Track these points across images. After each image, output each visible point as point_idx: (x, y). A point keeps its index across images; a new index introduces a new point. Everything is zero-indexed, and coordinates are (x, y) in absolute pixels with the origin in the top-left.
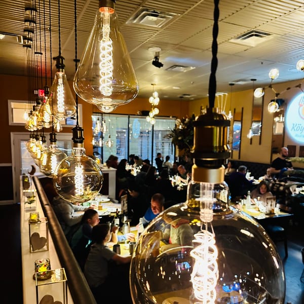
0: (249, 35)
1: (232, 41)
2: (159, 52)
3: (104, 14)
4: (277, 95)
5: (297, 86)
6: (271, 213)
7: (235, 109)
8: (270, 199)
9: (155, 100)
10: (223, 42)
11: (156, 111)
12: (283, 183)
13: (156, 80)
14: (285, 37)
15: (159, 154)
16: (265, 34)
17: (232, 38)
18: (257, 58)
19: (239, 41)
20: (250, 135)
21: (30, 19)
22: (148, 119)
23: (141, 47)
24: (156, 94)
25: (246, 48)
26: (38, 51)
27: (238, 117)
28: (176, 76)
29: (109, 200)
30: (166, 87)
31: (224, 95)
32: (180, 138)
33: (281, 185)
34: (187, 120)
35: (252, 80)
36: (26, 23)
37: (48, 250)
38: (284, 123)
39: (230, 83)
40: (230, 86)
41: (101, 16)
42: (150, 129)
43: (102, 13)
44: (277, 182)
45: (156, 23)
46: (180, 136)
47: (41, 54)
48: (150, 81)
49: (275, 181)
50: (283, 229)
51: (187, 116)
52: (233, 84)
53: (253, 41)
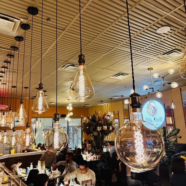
0: (119, 74)
1: (110, 77)
5: (145, 98)
7: (114, 112)
9: (70, 108)
10: (105, 79)
11: (71, 114)
13: (71, 97)
16: (126, 74)
17: (110, 76)
18: (123, 85)
19: (114, 77)
21: (5, 67)
22: (66, 119)
24: (70, 105)
25: (117, 80)
26: (4, 83)
27: (117, 116)
31: (107, 104)
32: (87, 128)
34: (90, 117)
35: (122, 96)
36: (2, 69)
39: (110, 98)
40: (110, 100)
46: (87, 126)
48: (67, 97)
52: (112, 99)
53: (120, 77)
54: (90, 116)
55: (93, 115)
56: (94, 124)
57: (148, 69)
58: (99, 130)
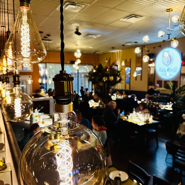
0: (130, 16)
1: (121, 20)
2: (78, 27)
3: (23, 10)
4: (148, 51)
5: (159, 46)
6: (147, 121)
7: (126, 60)
8: (146, 113)
11: (79, 61)
12: (154, 103)
13: (79, 43)
14: (151, 18)
15: (82, 87)
17: (121, 18)
18: (137, 30)
19: (125, 20)
20: (135, 75)
23: (67, 23)
24: (79, 51)
25: (129, 24)
27: (128, 64)
28: (90, 40)
29: (49, 117)
30: (85, 47)
31: (120, 52)
32: (93, 78)
33: (153, 104)
35: (135, 42)
37: (5, 151)
38: (154, 67)
39: (122, 44)
40: (122, 46)
41: (22, 11)
42: (76, 72)
43: (22, 9)
44: (151, 102)
45: (75, 9)
46: (93, 76)
47: (5, 27)
48: (75, 43)
49: (150, 101)
50: (155, 131)
51: (97, 64)
52: (124, 45)
53: (133, 20)
54: (96, 65)
55: (99, 64)
56: (100, 74)
57: (167, 10)
58: (105, 81)
